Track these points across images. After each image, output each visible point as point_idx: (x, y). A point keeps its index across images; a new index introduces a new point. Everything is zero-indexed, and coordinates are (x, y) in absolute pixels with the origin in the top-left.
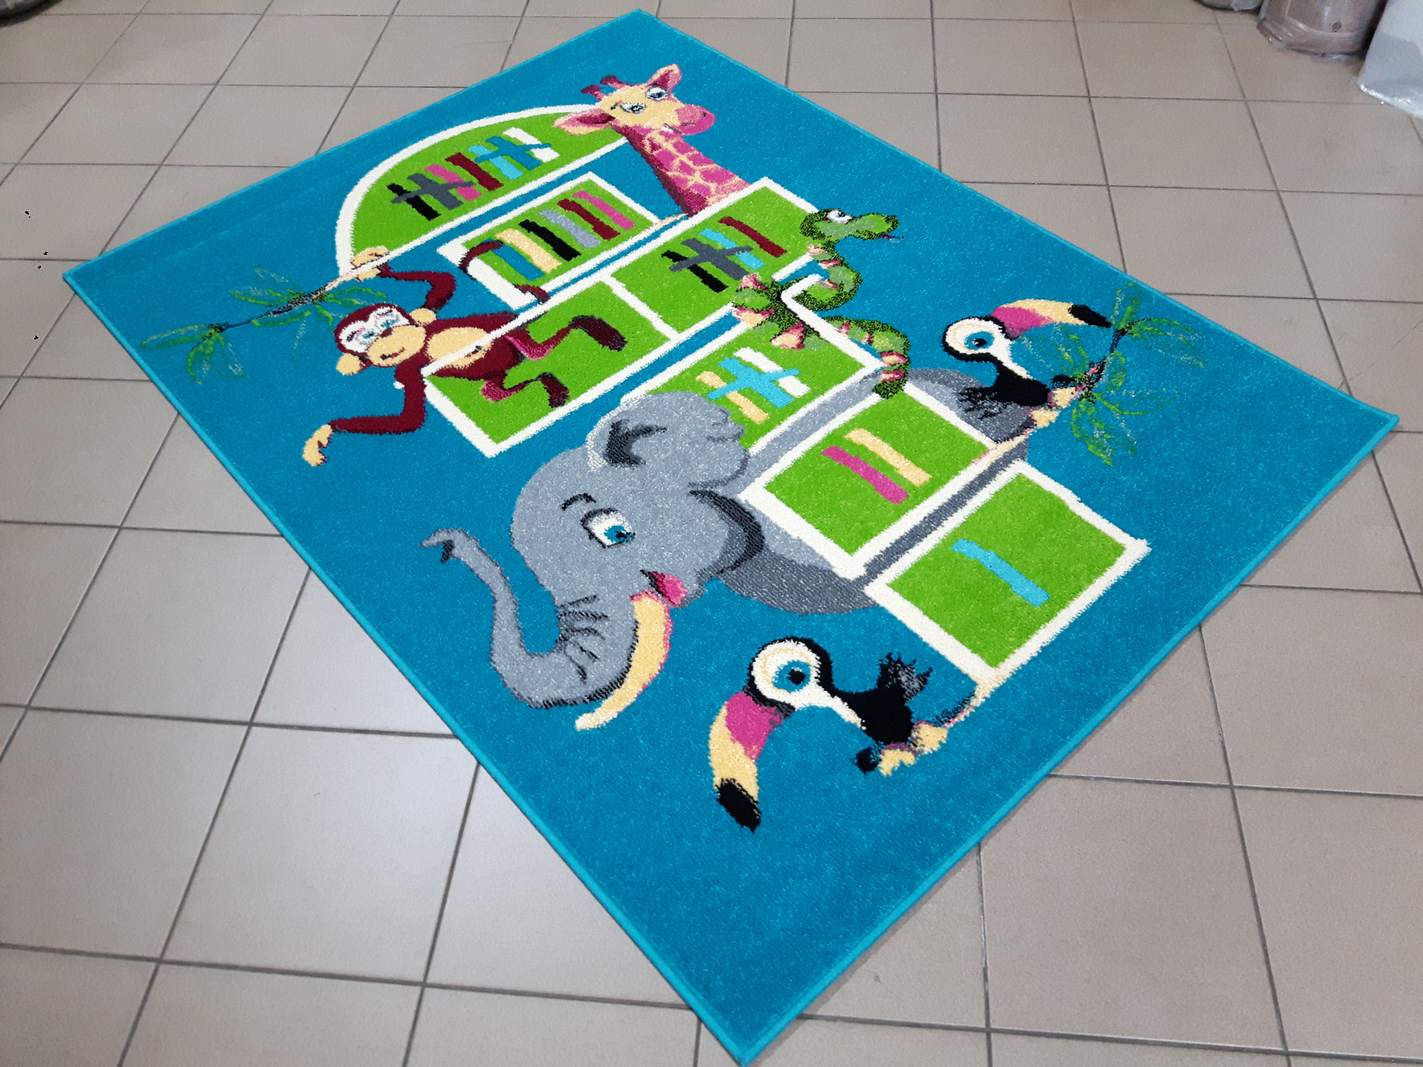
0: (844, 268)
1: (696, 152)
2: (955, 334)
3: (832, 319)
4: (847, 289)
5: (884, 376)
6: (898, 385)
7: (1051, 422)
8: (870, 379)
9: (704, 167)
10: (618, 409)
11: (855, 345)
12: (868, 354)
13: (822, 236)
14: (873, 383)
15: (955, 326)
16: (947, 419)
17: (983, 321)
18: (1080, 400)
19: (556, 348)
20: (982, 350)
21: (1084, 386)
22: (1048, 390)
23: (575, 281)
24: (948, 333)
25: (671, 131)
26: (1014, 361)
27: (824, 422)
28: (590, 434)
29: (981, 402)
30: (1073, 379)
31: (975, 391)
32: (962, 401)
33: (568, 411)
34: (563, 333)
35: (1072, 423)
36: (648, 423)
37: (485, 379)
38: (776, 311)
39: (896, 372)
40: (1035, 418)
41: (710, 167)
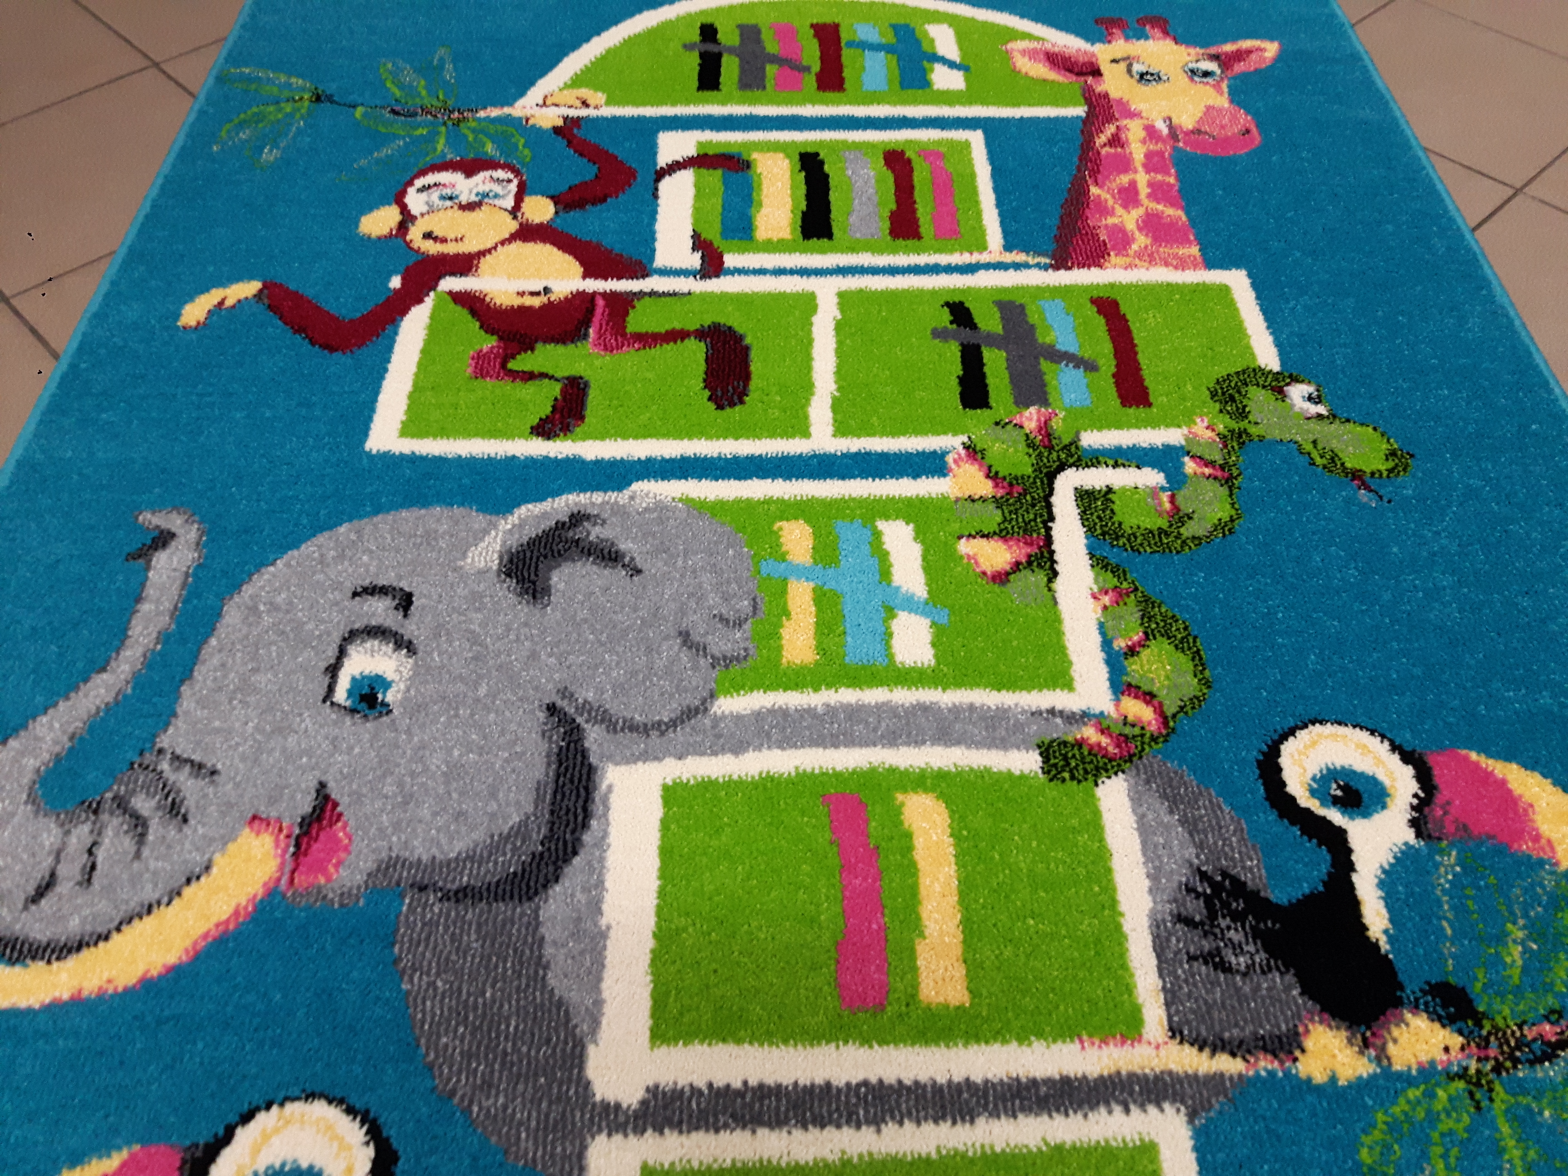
0: (1224, 491)
1: (1172, 180)
2: (1314, 743)
3: (1105, 567)
4: (1188, 530)
5: (1090, 733)
6: (1097, 769)
7: (1333, 1079)
8: (1058, 720)
9: (1160, 207)
10: (612, 496)
11: (1097, 639)
12: (1101, 673)
13: (1242, 414)
14: (1059, 730)
15: (1329, 729)
16: (1123, 907)
17: (1396, 758)
18: (1451, 1077)
19: (642, 352)
20: (1335, 816)
21: (1493, 1052)
22: (1398, 1003)
23: (779, 272)
24: (1302, 734)
25: (1165, 131)
26: (1381, 884)
27: (892, 739)
28: (530, 506)
29: (1224, 923)
30: (1478, 1018)
31: (1238, 887)
32: (1190, 890)
33: (544, 453)
34: (676, 336)
35: (1380, 1117)
36: (624, 546)
37: (501, 338)
38: (1025, 492)
39: (1122, 740)
40: (1309, 1043)
41: (1170, 211)
